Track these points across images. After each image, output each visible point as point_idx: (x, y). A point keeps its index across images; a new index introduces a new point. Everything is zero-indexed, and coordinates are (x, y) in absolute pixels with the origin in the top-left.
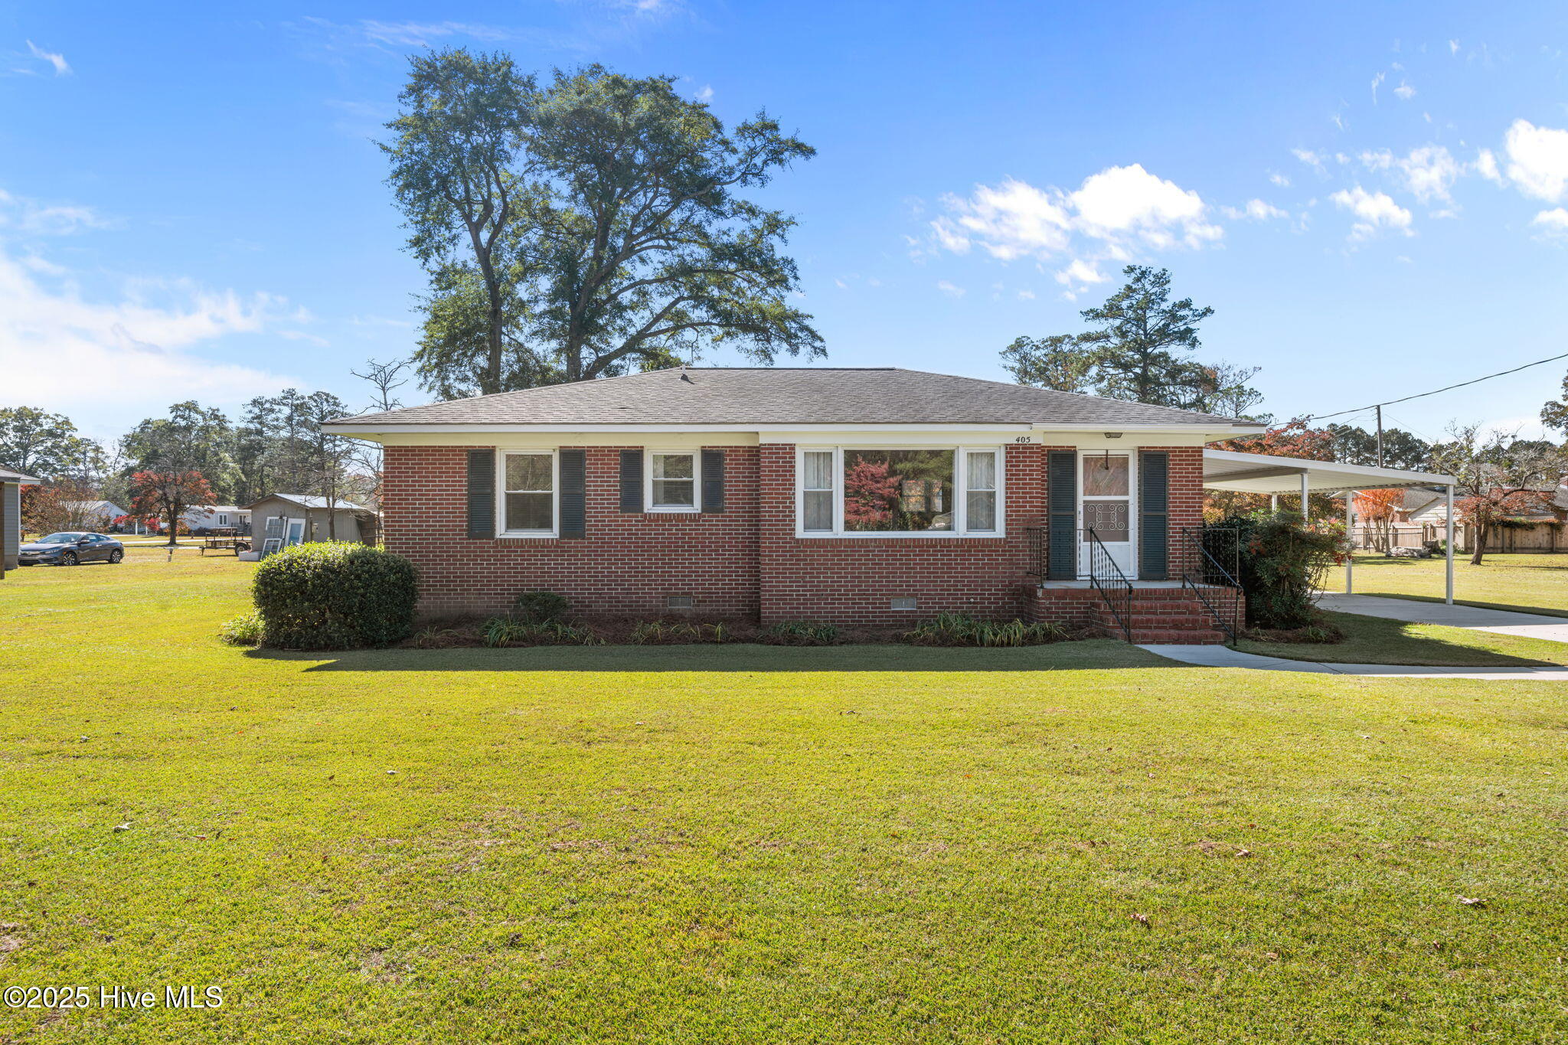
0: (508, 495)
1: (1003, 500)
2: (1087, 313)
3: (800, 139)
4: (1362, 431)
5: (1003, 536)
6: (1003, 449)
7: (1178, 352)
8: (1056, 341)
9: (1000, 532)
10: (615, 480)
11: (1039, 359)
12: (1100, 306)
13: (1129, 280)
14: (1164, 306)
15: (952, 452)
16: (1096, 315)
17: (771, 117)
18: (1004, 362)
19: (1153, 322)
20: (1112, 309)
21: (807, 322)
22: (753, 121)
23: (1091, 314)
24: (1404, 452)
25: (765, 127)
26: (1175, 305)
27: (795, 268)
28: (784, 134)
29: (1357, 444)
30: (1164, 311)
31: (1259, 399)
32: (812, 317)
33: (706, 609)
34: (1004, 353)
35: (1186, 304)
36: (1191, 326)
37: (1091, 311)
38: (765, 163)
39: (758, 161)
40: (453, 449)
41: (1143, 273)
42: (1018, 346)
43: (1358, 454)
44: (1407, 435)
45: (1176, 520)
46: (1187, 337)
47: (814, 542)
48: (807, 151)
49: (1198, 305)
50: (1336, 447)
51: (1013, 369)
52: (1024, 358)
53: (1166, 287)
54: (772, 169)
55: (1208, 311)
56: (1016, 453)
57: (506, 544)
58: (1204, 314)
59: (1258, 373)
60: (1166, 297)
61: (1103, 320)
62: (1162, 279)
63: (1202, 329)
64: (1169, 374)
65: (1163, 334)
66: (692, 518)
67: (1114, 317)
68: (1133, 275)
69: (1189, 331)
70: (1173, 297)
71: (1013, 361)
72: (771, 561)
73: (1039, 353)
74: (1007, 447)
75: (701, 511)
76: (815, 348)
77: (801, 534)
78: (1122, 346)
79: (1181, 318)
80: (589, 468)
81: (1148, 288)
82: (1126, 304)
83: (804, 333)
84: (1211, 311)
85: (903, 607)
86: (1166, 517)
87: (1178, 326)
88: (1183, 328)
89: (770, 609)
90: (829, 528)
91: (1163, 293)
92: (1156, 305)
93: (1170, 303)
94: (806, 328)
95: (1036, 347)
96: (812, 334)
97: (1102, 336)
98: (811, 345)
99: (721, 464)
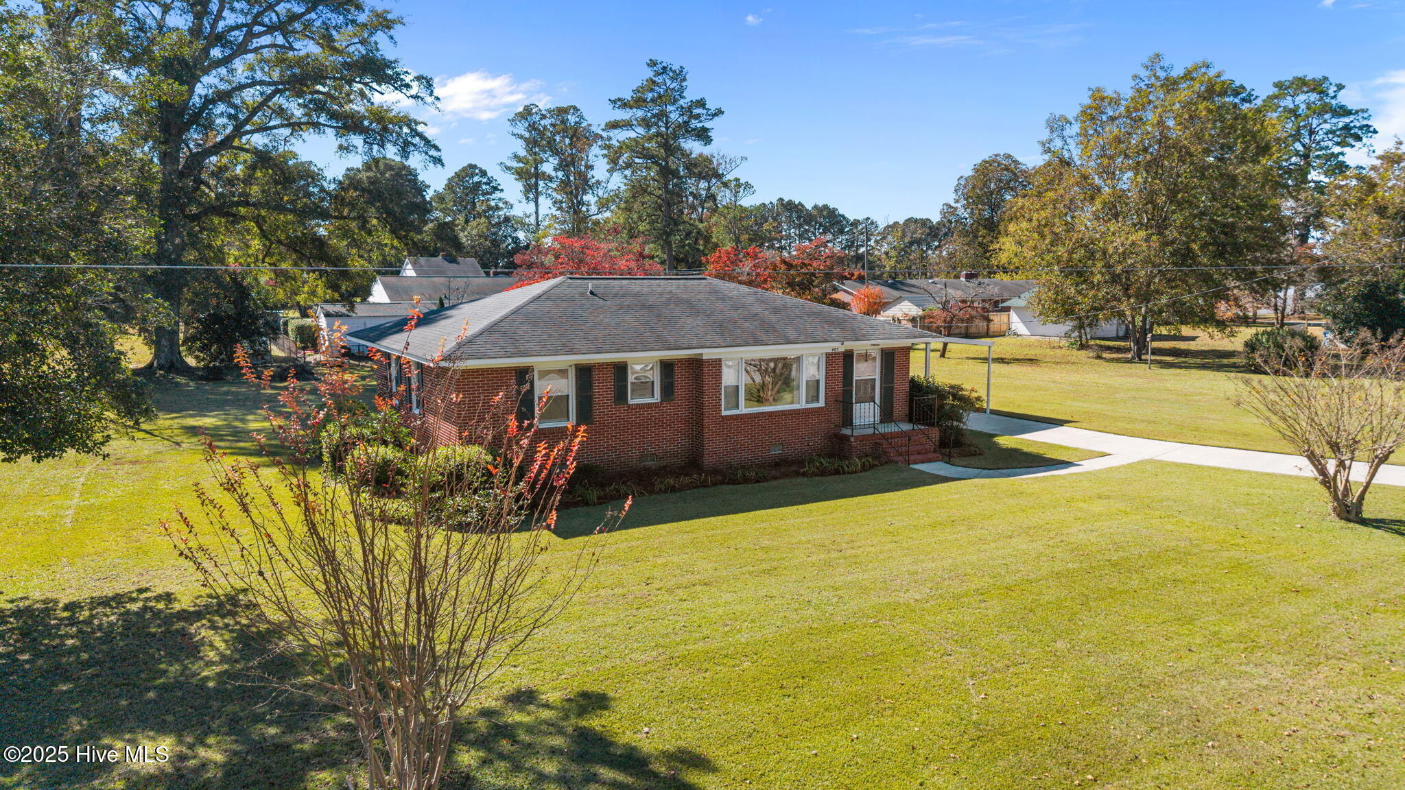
1: (824, 384)
2: (614, 102)
4: (802, 206)
5: (823, 405)
6: (824, 355)
7: (693, 147)
8: (562, 111)
9: (822, 403)
10: (610, 384)
11: (545, 127)
12: (628, 95)
13: (651, 74)
14: (681, 103)
15: (798, 358)
16: (625, 105)
18: (512, 129)
19: (675, 118)
20: (638, 102)
23: (619, 103)
24: (832, 225)
26: (692, 103)
29: (799, 218)
30: (682, 107)
31: (752, 190)
33: (662, 465)
34: (513, 120)
35: (701, 103)
36: (707, 125)
37: (619, 100)
41: (665, 69)
42: (527, 112)
43: (800, 226)
44: (835, 210)
45: (898, 388)
46: (703, 135)
47: (732, 417)
49: (712, 105)
50: (784, 219)
51: (521, 137)
52: (532, 127)
53: (683, 84)
55: (719, 112)
56: (832, 358)
57: (543, 432)
58: (716, 115)
59: (744, 163)
60: (684, 94)
61: (628, 110)
62: (679, 76)
63: (716, 126)
64: (687, 168)
65: (685, 129)
66: (656, 406)
67: (639, 108)
68: (655, 69)
69: (705, 130)
70: (691, 95)
71: (521, 128)
72: (709, 429)
73: (546, 122)
74: (826, 354)
75: (659, 400)
76: (430, 156)
77: (724, 413)
78: (650, 139)
79: (698, 116)
80: (595, 376)
81: (668, 82)
82: (650, 96)
83: (416, 140)
84: (723, 113)
85: (776, 451)
86: (893, 387)
87: (695, 124)
88: (699, 125)
89: (708, 461)
90: (737, 407)
91: (681, 90)
92: (675, 101)
93: (687, 100)
94: (421, 136)
95: (544, 117)
96: (427, 141)
97: (628, 125)
98: (426, 153)
99: (672, 370)
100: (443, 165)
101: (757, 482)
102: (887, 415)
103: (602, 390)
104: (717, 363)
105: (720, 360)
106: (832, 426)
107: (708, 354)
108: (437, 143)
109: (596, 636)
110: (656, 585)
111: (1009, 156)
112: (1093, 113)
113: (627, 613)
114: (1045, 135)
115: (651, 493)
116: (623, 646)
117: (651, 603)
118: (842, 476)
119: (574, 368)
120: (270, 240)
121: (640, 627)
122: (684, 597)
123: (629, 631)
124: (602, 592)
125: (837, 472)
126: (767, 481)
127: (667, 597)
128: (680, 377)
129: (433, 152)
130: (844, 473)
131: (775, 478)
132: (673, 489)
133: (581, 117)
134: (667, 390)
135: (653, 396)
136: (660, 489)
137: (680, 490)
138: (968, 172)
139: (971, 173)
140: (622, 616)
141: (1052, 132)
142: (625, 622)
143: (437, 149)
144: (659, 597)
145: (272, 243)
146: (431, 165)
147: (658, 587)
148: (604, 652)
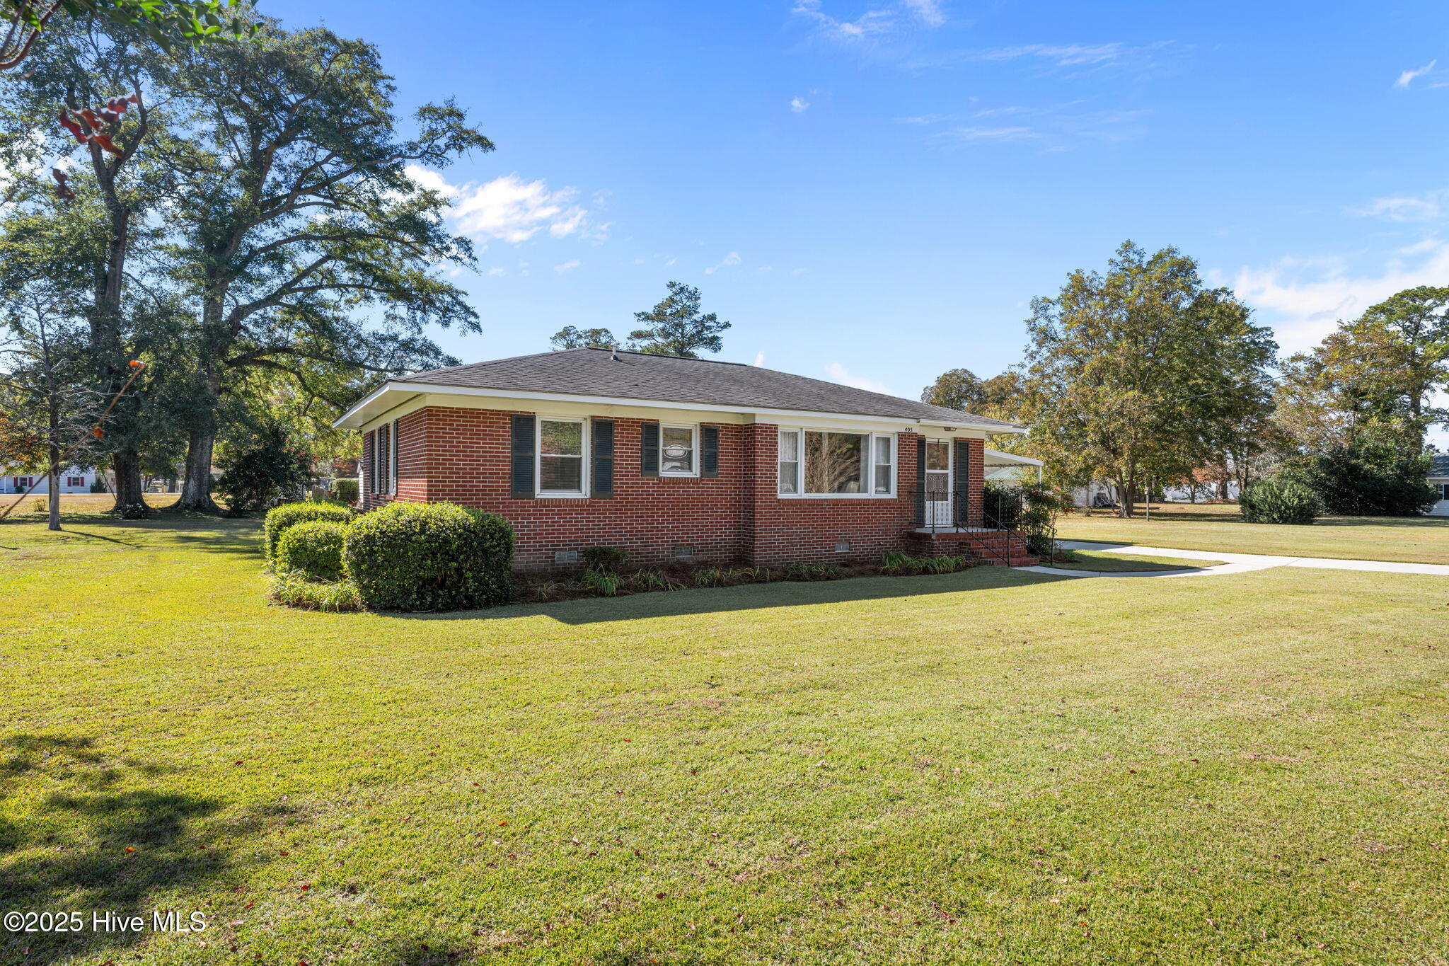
0: (542, 458)
1: (896, 471)
2: (639, 315)
3: (482, 132)
5: (896, 497)
6: (896, 435)
8: (596, 333)
9: (893, 494)
10: (637, 448)
11: (580, 345)
12: (650, 310)
13: (670, 293)
14: (695, 317)
15: (867, 436)
16: (647, 317)
17: (460, 106)
19: (690, 329)
20: (659, 315)
21: (461, 298)
22: (439, 103)
23: (643, 316)
25: (451, 113)
26: (704, 317)
27: (470, 249)
28: (467, 124)
30: (695, 321)
32: (466, 294)
33: (702, 557)
34: (554, 338)
35: (712, 318)
36: (717, 334)
37: (643, 313)
38: (448, 147)
39: (442, 142)
40: (497, 413)
41: (682, 289)
42: (564, 334)
45: (973, 486)
46: (714, 343)
47: (789, 501)
48: (485, 144)
49: (721, 319)
53: (698, 302)
54: (452, 154)
55: (727, 325)
56: (904, 438)
57: (545, 503)
58: (724, 327)
60: (698, 310)
61: (650, 322)
62: (694, 296)
63: (724, 336)
65: (698, 338)
66: (695, 482)
67: (659, 321)
68: (674, 289)
69: (716, 338)
70: (704, 310)
72: (762, 517)
73: (582, 341)
74: (899, 434)
75: (699, 476)
76: (470, 323)
77: (780, 496)
78: (669, 344)
79: (709, 328)
80: (617, 434)
81: (685, 301)
82: (669, 311)
83: (458, 308)
84: (730, 325)
85: (842, 549)
86: (967, 485)
87: (706, 334)
88: (710, 335)
89: (760, 555)
90: (795, 490)
91: (696, 306)
92: (691, 314)
93: (700, 315)
94: (460, 304)
95: (580, 337)
96: (467, 309)
97: (650, 335)
98: (466, 319)
99: (716, 437)
100: (480, 331)
101: (828, 579)
102: (961, 517)
103: (626, 454)
104: (772, 430)
105: (776, 427)
106: (906, 523)
107: (763, 416)
108: (476, 310)
109: (609, 792)
110: (729, 687)
111: (966, 371)
112: (1079, 288)
113: (683, 738)
114: (1030, 314)
115: (691, 586)
116: (683, 822)
117: (730, 719)
118: (933, 576)
119: (589, 421)
120: (311, 393)
121: (719, 769)
122: (796, 708)
123: (691, 780)
124: (626, 699)
125: (925, 571)
126: (840, 578)
127: (758, 708)
128: (725, 446)
129: (472, 319)
130: (935, 572)
131: (850, 576)
132: (720, 583)
133: (611, 337)
134: (709, 463)
135: (690, 469)
136: (703, 583)
137: (729, 584)
138: (933, 383)
139: (935, 384)
140: (671, 744)
141: (1036, 312)
142: (679, 757)
143: (476, 316)
144: (745, 707)
145: (313, 396)
146: (470, 331)
147: (735, 690)
148: (633, 840)
